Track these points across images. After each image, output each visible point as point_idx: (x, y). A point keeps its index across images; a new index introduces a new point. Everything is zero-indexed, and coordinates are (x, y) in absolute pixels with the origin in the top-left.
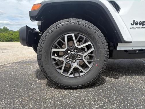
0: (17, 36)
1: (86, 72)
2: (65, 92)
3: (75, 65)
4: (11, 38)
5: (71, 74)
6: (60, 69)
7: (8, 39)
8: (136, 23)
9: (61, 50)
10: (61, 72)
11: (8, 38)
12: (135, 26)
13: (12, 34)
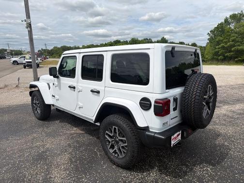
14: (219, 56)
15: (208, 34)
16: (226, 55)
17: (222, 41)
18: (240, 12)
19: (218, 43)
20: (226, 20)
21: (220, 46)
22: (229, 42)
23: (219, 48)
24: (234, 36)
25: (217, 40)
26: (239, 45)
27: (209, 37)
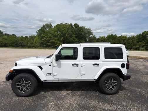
0: (11, 41)
1: (28, 91)
2: (20, 98)
3: (24, 89)
4: (5, 43)
5: (23, 92)
6: (19, 90)
7: (2, 44)
8: (48, 74)
9: (19, 84)
10: (20, 91)
11: (1, 42)
12: (48, 75)
13: (6, 39)
14: (44, 44)
15: (37, 32)
16: (47, 44)
17: (44, 37)
18: (50, 23)
19: (43, 38)
20: (44, 26)
21: (44, 39)
22: (48, 37)
23: (43, 40)
24: (50, 35)
25: (42, 36)
26: (52, 40)
27: (37, 34)
